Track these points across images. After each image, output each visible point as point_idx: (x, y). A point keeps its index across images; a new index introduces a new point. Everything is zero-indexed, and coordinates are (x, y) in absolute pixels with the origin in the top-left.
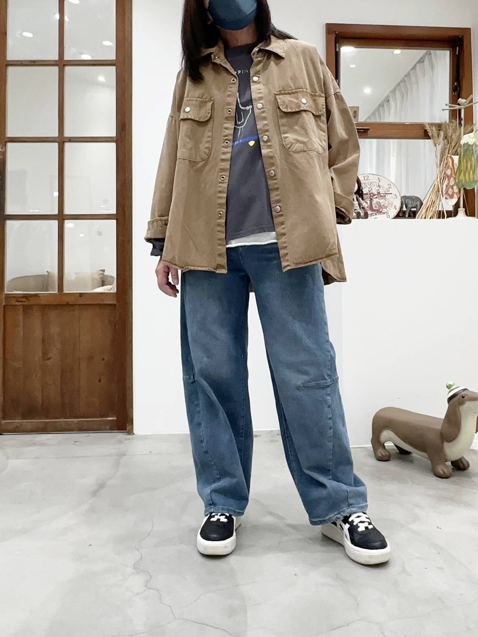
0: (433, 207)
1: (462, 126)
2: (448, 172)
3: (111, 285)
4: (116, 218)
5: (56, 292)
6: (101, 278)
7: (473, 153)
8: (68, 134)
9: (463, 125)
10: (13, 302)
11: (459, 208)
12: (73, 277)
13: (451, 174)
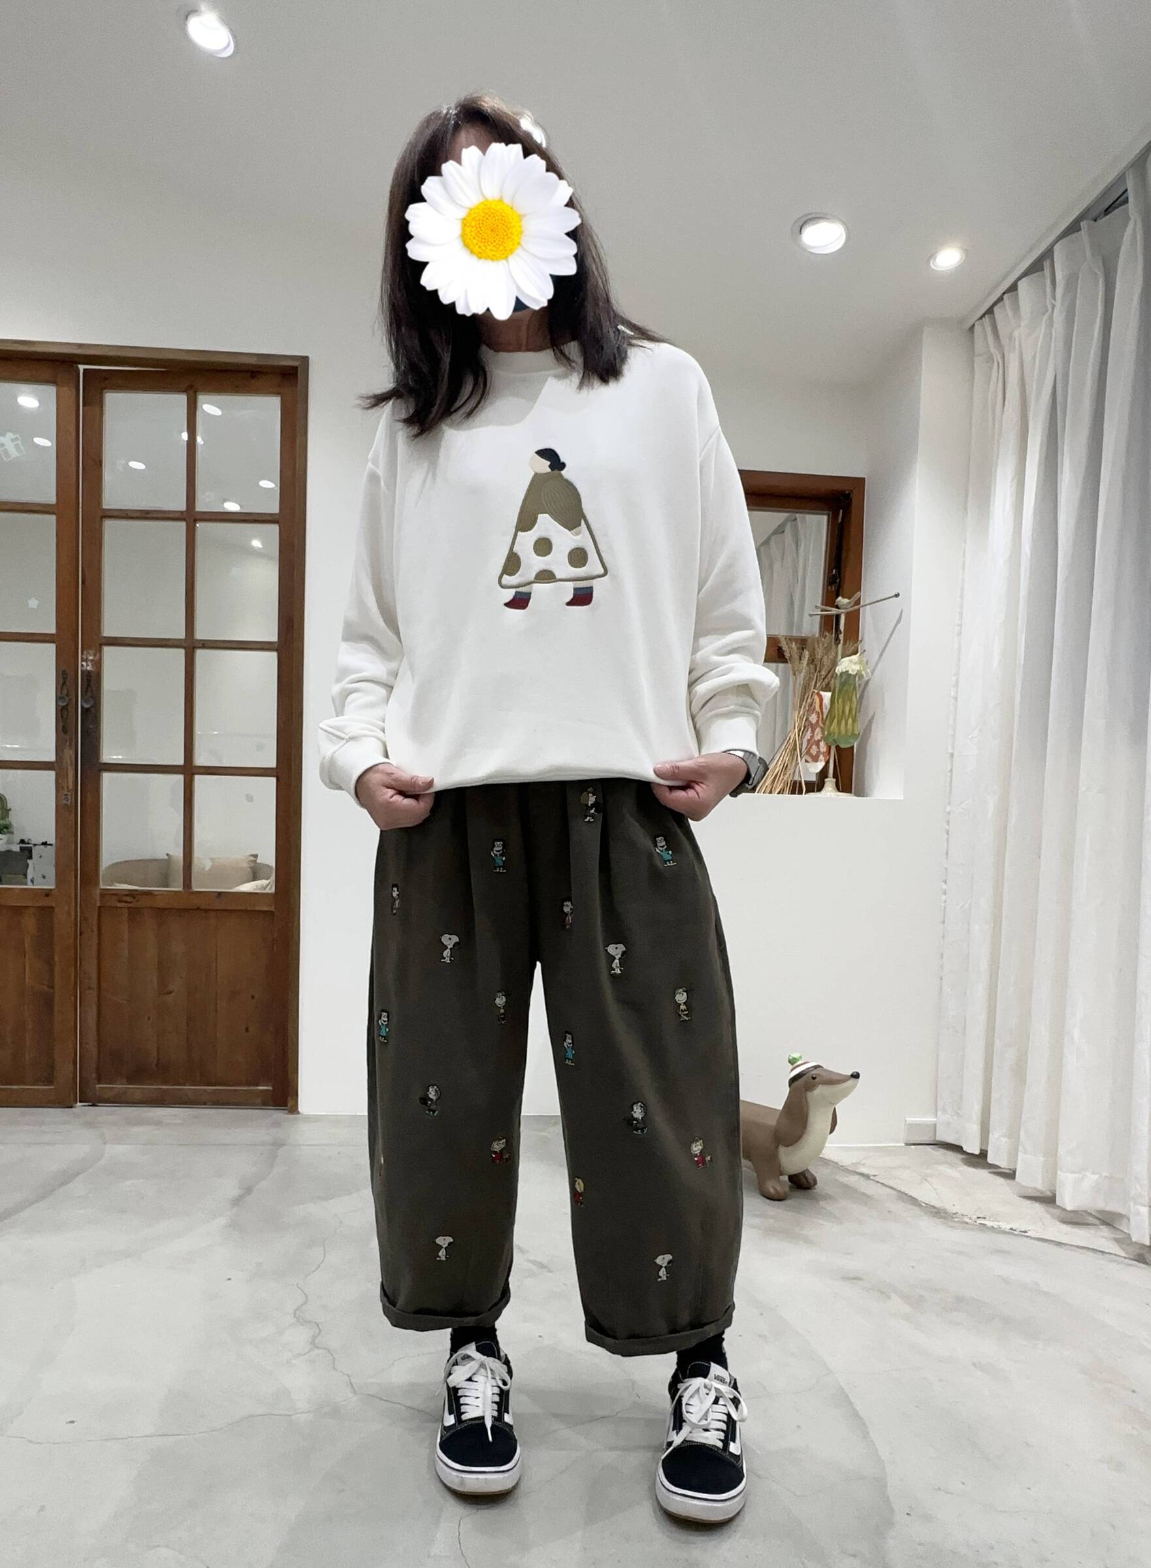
0: (784, 774)
1: (840, 643)
2: (813, 719)
3: (267, 879)
4: (275, 774)
5: (181, 889)
6: (251, 868)
7: (855, 688)
8: (199, 635)
9: (842, 642)
10: (113, 902)
11: (827, 777)
12: (208, 865)
13: (818, 721)
